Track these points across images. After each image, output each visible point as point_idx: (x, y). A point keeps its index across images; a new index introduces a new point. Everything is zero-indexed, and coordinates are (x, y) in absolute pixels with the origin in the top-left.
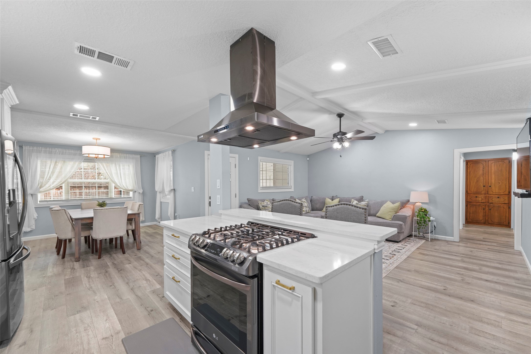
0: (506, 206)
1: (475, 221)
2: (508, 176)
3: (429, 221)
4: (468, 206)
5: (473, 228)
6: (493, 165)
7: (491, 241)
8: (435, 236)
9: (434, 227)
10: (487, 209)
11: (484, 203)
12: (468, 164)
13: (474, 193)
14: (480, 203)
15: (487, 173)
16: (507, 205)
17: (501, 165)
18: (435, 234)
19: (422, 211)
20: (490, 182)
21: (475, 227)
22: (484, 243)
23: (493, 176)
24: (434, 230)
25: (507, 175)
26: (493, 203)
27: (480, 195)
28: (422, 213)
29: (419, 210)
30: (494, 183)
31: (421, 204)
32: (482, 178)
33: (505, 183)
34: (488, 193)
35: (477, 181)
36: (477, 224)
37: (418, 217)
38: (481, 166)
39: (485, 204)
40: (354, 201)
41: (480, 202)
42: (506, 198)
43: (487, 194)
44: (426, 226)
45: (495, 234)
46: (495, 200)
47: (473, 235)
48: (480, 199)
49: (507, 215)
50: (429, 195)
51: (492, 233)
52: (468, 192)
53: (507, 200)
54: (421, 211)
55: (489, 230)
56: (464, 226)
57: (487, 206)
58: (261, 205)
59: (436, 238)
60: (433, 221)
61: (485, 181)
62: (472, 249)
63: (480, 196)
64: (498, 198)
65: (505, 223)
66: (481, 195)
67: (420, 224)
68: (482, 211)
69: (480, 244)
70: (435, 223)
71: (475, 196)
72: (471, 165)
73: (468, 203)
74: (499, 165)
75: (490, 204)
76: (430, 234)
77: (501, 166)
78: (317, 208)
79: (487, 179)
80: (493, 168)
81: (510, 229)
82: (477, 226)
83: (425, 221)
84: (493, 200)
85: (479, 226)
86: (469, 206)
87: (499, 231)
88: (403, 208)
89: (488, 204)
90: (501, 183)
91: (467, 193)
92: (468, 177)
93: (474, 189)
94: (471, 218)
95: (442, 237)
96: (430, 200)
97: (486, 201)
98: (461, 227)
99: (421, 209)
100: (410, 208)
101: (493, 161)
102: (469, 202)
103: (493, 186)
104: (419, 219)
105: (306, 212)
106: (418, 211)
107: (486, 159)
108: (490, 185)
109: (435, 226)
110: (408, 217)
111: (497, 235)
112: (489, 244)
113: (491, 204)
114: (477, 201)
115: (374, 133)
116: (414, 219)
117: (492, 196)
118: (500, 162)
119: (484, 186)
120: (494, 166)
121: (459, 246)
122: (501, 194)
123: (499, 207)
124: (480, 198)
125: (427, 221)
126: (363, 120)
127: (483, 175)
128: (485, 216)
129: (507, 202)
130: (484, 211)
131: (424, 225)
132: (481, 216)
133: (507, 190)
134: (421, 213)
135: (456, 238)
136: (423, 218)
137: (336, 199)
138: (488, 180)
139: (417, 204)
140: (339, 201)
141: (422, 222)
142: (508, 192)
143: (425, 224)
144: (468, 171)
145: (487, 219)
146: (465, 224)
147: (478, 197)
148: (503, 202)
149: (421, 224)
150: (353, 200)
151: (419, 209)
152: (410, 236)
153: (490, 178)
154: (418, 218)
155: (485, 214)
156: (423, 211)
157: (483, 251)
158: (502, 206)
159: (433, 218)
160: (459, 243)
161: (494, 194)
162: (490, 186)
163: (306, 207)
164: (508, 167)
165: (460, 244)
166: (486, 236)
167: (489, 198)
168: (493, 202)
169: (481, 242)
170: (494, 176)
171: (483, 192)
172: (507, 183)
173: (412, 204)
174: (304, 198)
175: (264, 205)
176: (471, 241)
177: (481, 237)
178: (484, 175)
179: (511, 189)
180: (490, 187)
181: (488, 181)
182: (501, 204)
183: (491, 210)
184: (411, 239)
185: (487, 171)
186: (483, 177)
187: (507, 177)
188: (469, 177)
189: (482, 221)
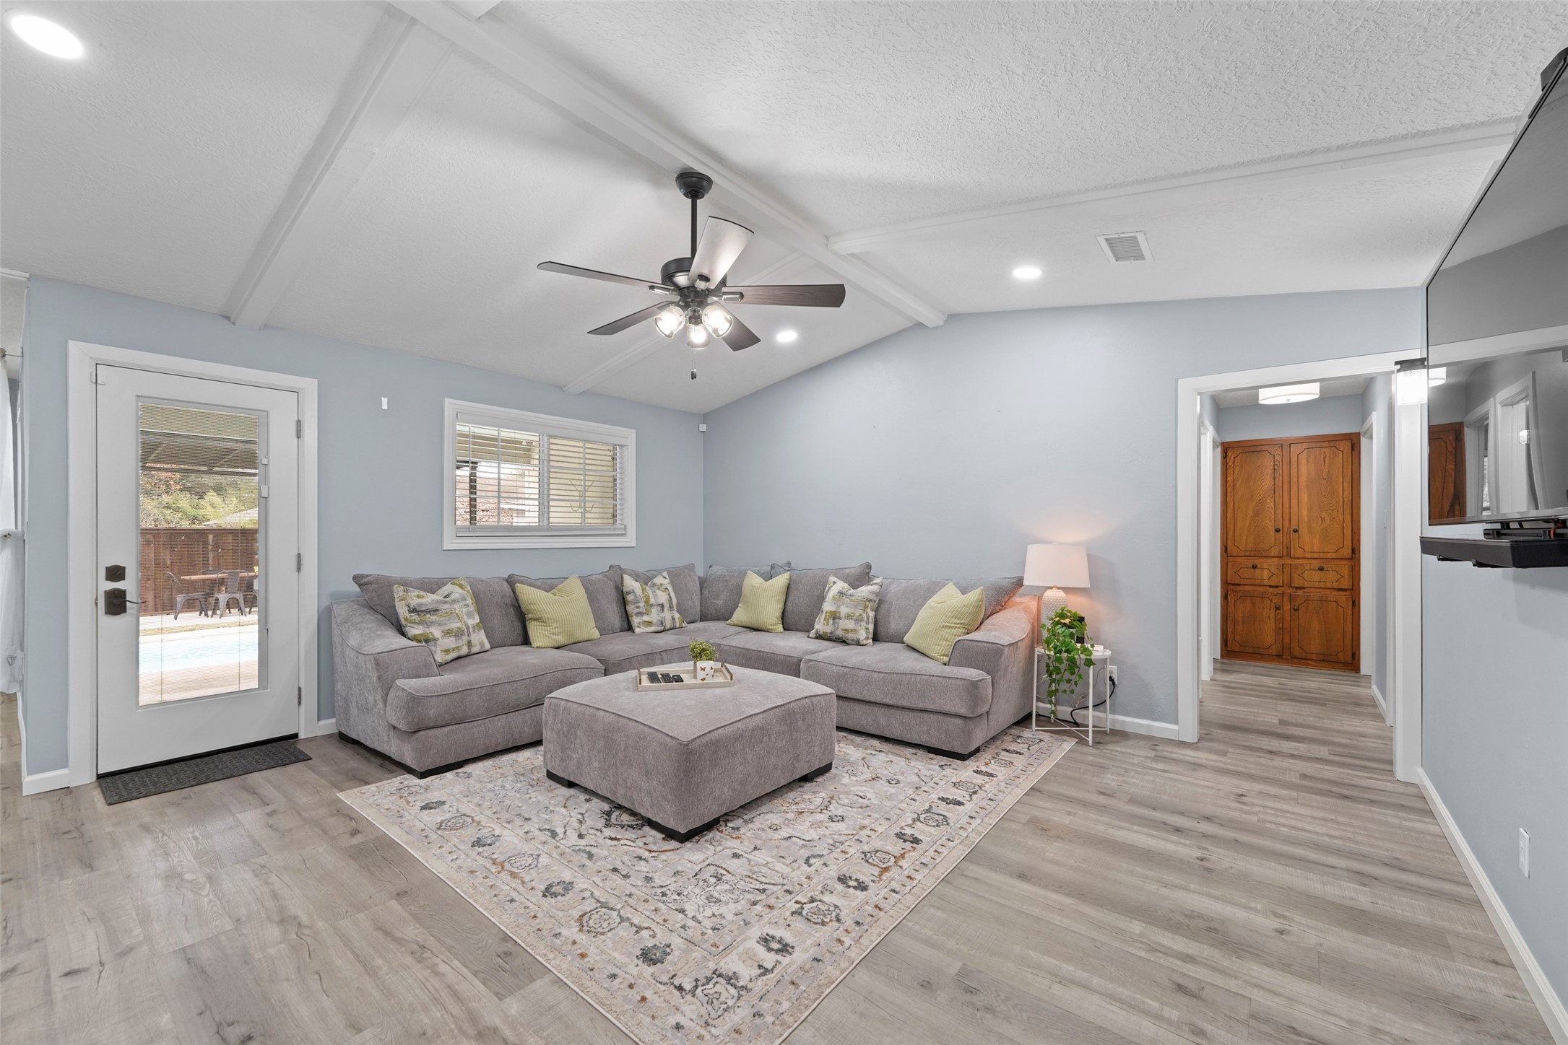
0: (1343, 598)
1: (1251, 650)
2: (1349, 494)
3: (1089, 663)
4: (1229, 599)
5: (1247, 676)
6: (1303, 457)
7: (1308, 733)
8: (1114, 720)
9: (1108, 682)
10: (1287, 607)
11: (1277, 587)
12: (1229, 454)
13: (1247, 554)
14: (1265, 587)
15: (1286, 487)
16: (1348, 593)
17: (1327, 457)
18: (1113, 711)
19: (1065, 625)
20: (1294, 518)
21: (1251, 669)
22: (1286, 746)
23: (1304, 497)
24: (1108, 696)
25: (1346, 493)
26: (1304, 588)
27: (1264, 560)
28: (1063, 629)
29: (1051, 619)
30: (1306, 520)
31: (1061, 594)
32: (1270, 503)
33: (1341, 519)
34: (1289, 555)
35: (1257, 514)
36: (1256, 660)
37: (1051, 646)
38: (1267, 463)
39: (1279, 591)
40: (835, 583)
41: (1266, 583)
42: (1345, 570)
43: (1287, 556)
44: (1076, 683)
45: (1316, 698)
46: (1312, 577)
47: (1245, 705)
48: (1266, 574)
49: (1349, 629)
50: (1091, 559)
51: (1307, 697)
52: (1229, 550)
53: (1346, 577)
54: (1059, 623)
55: (1295, 683)
56: (1219, 666)
57: (1286, 598)
58: (403, 603)
59: (1118, 727)
60: (1104, 661)
61: (1280, 512)
62: (1245, 786)
63: (1265, 563)
64: (1321, 569)
65: (1341, 655)
66: (1269, 560)
67: (1057, 674)
68: (1272, 615)
69: (1271, 752)
70: (1113, 669)
71: (1250, 562)
72: (1238, 460)
73: (1230, 587)
74: (1322, 457)
75: (1294, 590)
76: (1091, 712)
77: (1327, 461)
78: (716, 610)
79: (1286, 505)
80: (1305, 468)
81: (1357, 675)
82: (1256, 666)
83: (1073, 664)
84: (1305, 575)
85: (1263, 667)
86: (1232, 598)
87: (1325, 686)
88: (1000, 610)
89: (1290, 591)
90: (1327, 521)
91: (1227, 554)
92: (1230, 499)
93: (1247, 539)
94: (1238, 638)
95: (1138, 724)
96: (1092, 577)
97: (1285, 582)
98: (1207, 671)
99: (1062, 616)
100: (1026, 610)
101: (1305, 446)
102: (1233, 585)
103: (1304, 531)
104: (1052, 653)
105: (661, 628)
106: (1049, 624)
107: (1282, 440)
108: (1294, 526)
109: (1111, 679)
110: (1006, 649)
111: (1324, 705)
112: (1301, 748)
113: (1300, 592)
114: (1257, 582)
115: (910, 325)
116: (1036, 653)
117: (1301, 565)
118: (1324, 449)
119: (1277, 531)
120: (1308, 461)
121: (1195, 766)
122: (1330, 555)
123: (1323, 600)
124: (1267, 571)
125: (1083, 662)
126: (827, 238)
127: (1273, 492)
128: (1281, 632)
129: (1346, 583)
130: (1279, 616)
131: (1069, 681)
132: (1267, 632)
133: (1348, 543)
134: (1060, 631)
135: (1187, 728)
136: (1068, 651)
137: (780, 574)
138: (1288, 511)
139: (1049, 594)
140: (787, 581)
141: (1063, 667)
142: (1350, 551)
143: (1072, 673)
144: (1228, 479)
145: (1286, 640)
146: (1219, 657)
147: (1259, 566)
148: (1335, 585)
149: (1059, 676)
150: (832, 579)
151: (1053, 615)
152: (1024, 721)
153: (1294, 502)
154: (1050, 650)
155: (1281, 625)
156: (1067, 621)
157: (1285, 792)
158: (1331, 598)
159: (1104, 648)
160: (1197, 749)
161: (1308, 555)
162: (1296, 531)
163: (659, 608)
164: (1350, 467)
165: (1202, 757)
166: (1288, 710)
167: (1293, 570)
168: (1306, 584)
169: (1274, 744)
170: (1306, 495)
171: (1274, 552)
172: (1348, 518)
173: (1036, 596)
174: (665, 574)
175: (421, 605)
176: (1240, 737)
177: (1269, 715)
178: (1277, 493)
179: (1359, 540)
180: (1297, 534)
181: (1288, 514)
182: (1328, 592)
183: (1297, 610)
184: (1027, 733)
185: (1286, 478)
186: (1272, 500)
187: (1346, 500)
188: (1232, 499)
189: (1273, 651)
